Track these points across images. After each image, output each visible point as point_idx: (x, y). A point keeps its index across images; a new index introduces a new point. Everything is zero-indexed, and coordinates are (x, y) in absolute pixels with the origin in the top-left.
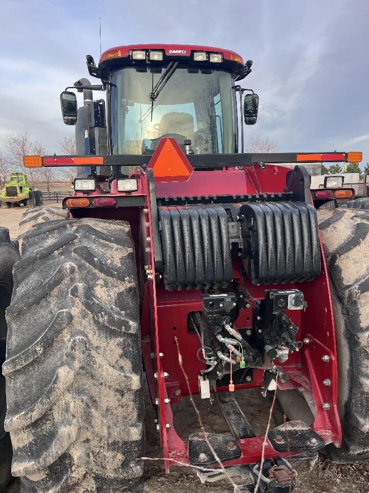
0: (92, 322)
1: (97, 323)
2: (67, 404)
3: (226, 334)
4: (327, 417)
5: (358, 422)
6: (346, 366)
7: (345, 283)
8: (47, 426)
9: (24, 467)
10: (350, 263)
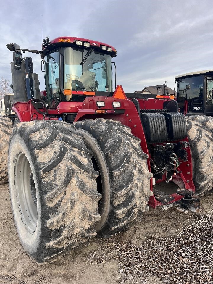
0: (136, 155)
1: (138, 154)
2: (137, 184)
3: (173, 156)
4: (188, 185)
5: (198, 184)
6: (193, 167)
7: (191, 140)
8: (130, 193)
9: (122, 211)
10: (191, 133)
